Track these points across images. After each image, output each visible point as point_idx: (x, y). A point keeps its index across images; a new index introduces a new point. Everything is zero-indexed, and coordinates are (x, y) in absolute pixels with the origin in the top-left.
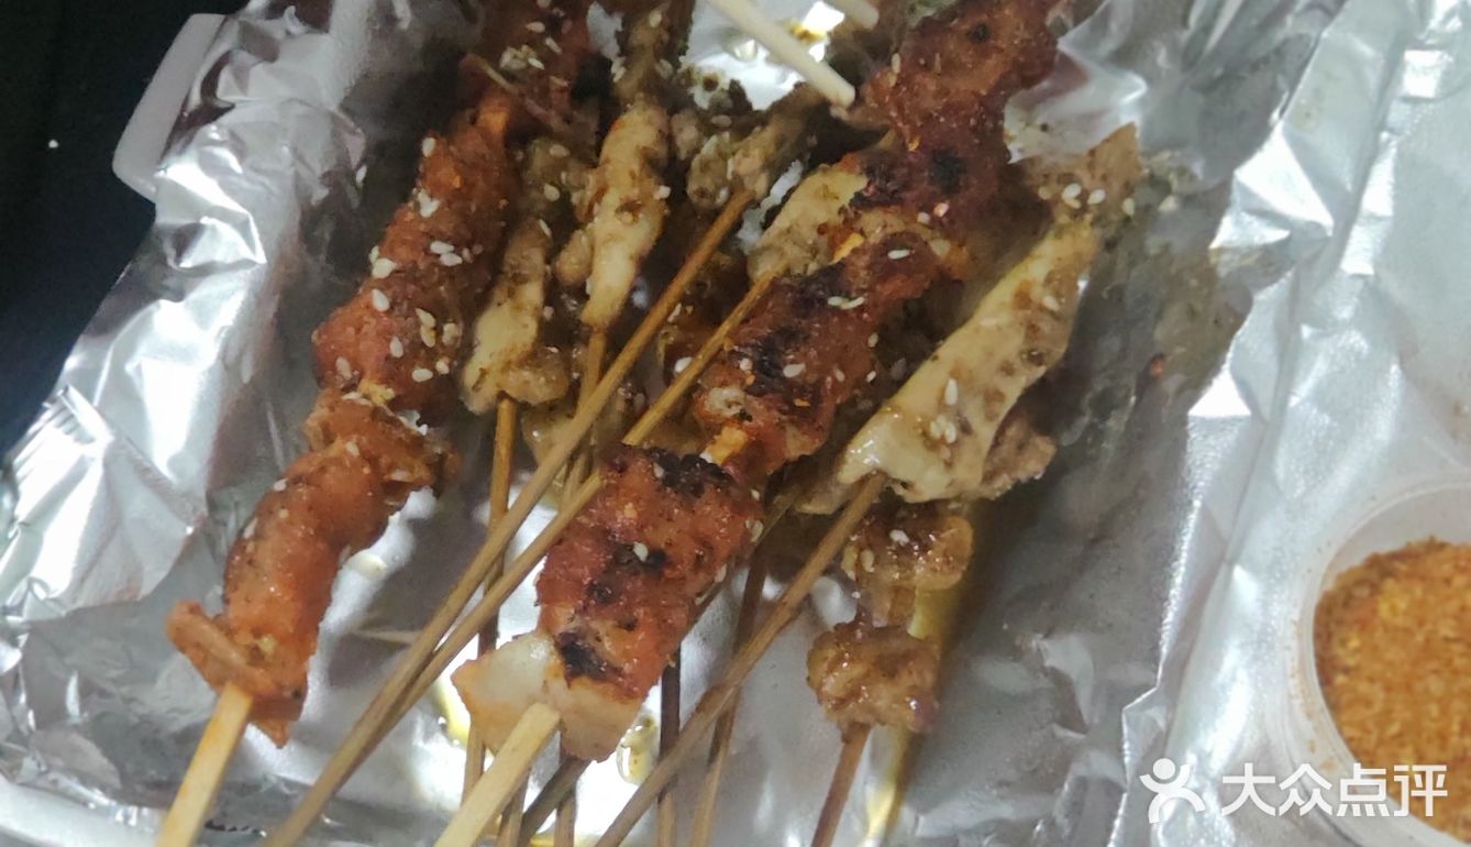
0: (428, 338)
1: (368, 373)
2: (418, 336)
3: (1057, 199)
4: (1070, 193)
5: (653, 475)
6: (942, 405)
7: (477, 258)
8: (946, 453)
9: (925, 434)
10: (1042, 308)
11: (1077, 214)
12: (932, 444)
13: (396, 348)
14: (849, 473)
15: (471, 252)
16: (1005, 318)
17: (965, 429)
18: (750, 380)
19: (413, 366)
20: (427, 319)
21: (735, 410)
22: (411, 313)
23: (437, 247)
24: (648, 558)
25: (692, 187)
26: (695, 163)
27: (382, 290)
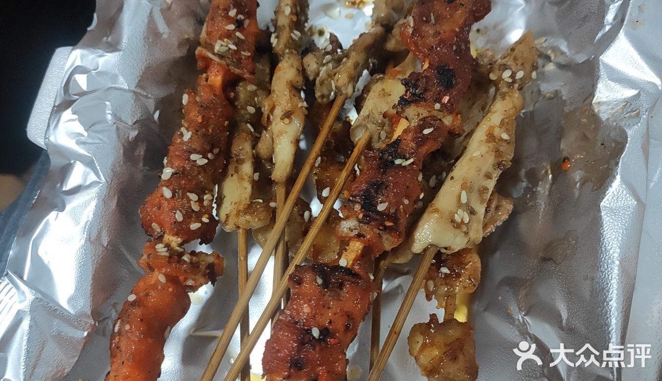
0: (196, 207)
1: (167, 231)
2: (190, 207)
3: (500, 79)
4: (506, 75)
5: (316, 282)
6: (459, 205)
7: (217, 156)
8: (465, 229)
9: (453, 221)
10: (502, 140)
11: (510, 85)
12: (458, 226)
13: (179, 217)
14: (417, 247)
15: (213, 153)
16: (484, 149)
17: (472, 212)
18: (361, 216)
19: (189, 223)
20: (193, 197)
21: (356, 232)
22: (184, 196)
23: (193, 157)
24: (320, 336)
25: (318, 94)
26: (317, 82)
27: (167, 187)
